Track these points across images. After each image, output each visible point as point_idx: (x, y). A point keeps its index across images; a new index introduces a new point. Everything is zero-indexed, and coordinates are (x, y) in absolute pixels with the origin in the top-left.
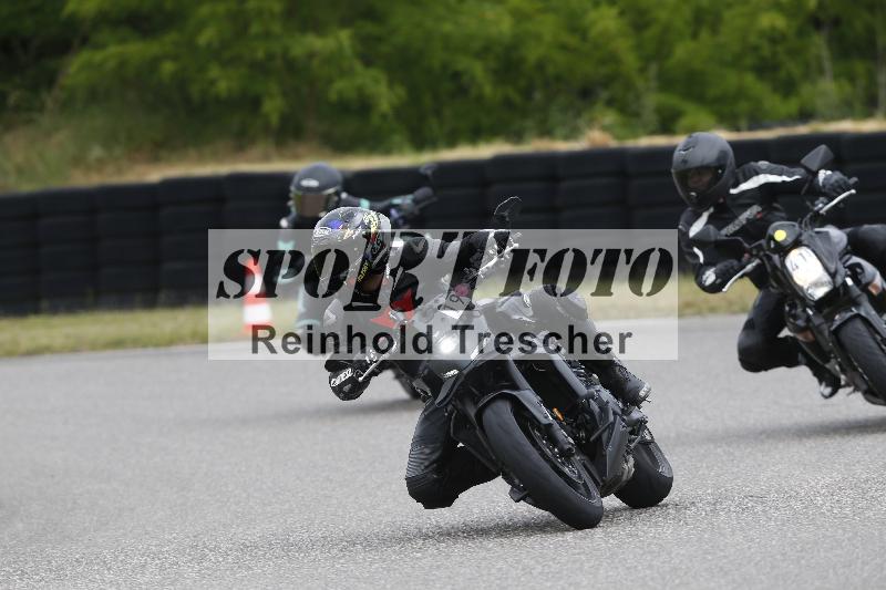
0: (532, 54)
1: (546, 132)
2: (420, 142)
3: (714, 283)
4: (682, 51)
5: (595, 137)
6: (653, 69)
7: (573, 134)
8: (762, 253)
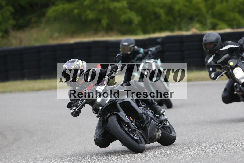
0: (177, 7)
1: (180, 29)
2: (145, 32)
3: (214, 77)
4: (218, 7)
5: (194, 31)
6: (210, 12)
7: (188, 30)
8: (227, 69)
